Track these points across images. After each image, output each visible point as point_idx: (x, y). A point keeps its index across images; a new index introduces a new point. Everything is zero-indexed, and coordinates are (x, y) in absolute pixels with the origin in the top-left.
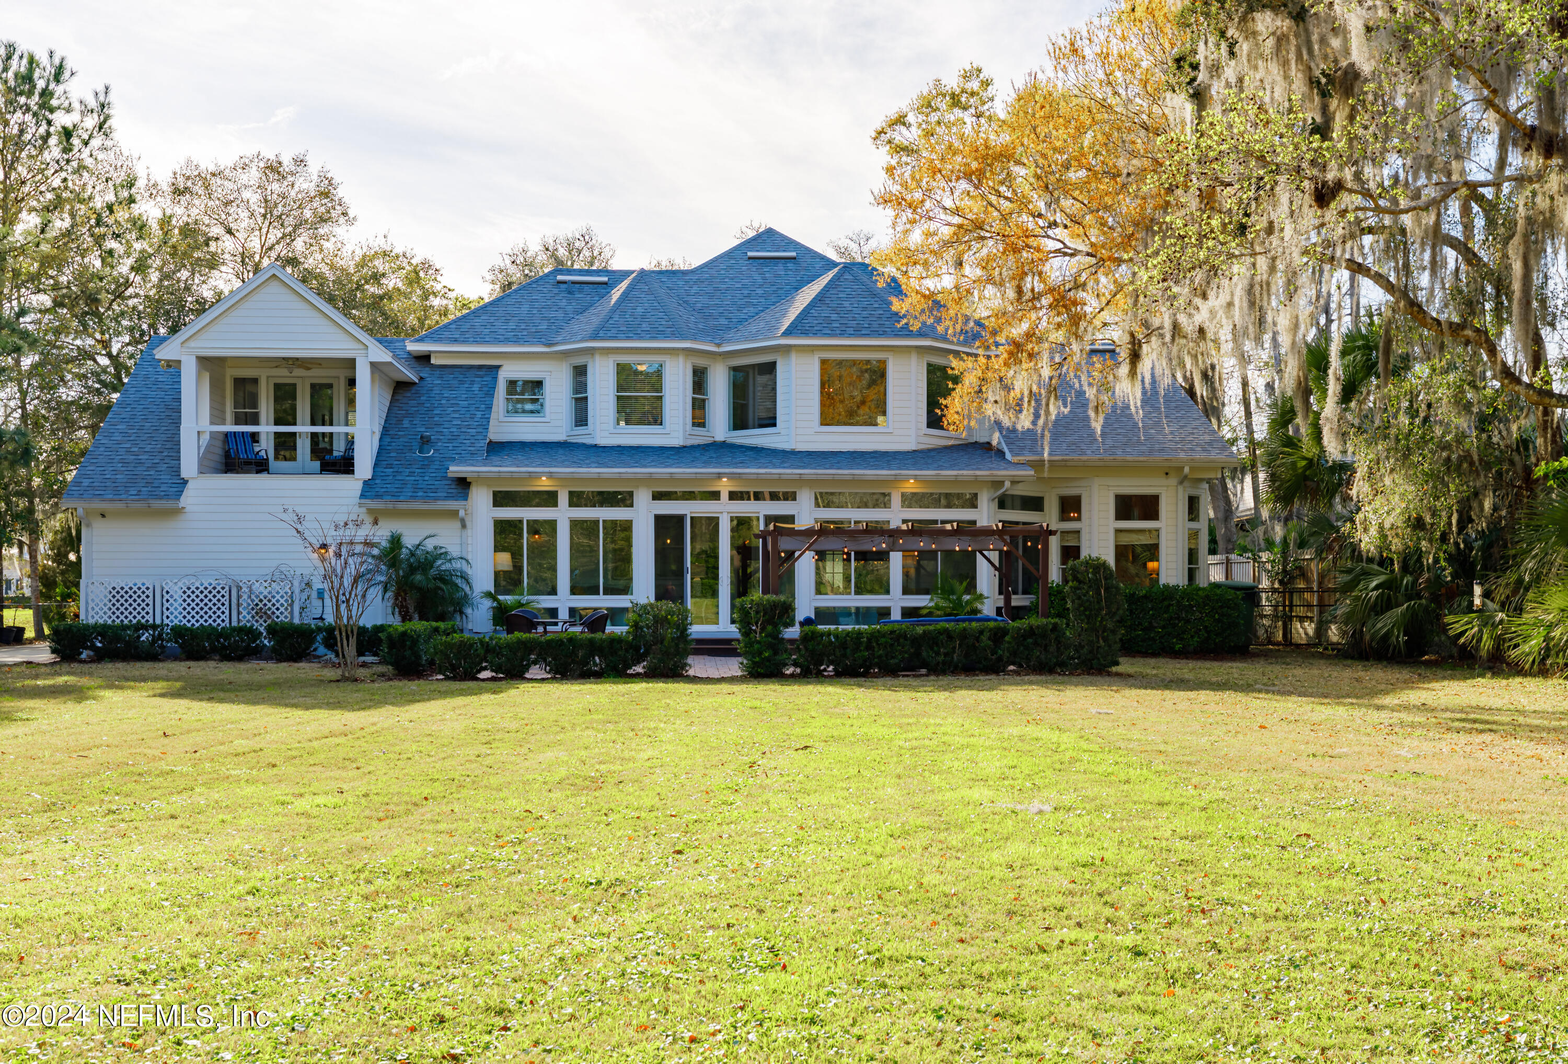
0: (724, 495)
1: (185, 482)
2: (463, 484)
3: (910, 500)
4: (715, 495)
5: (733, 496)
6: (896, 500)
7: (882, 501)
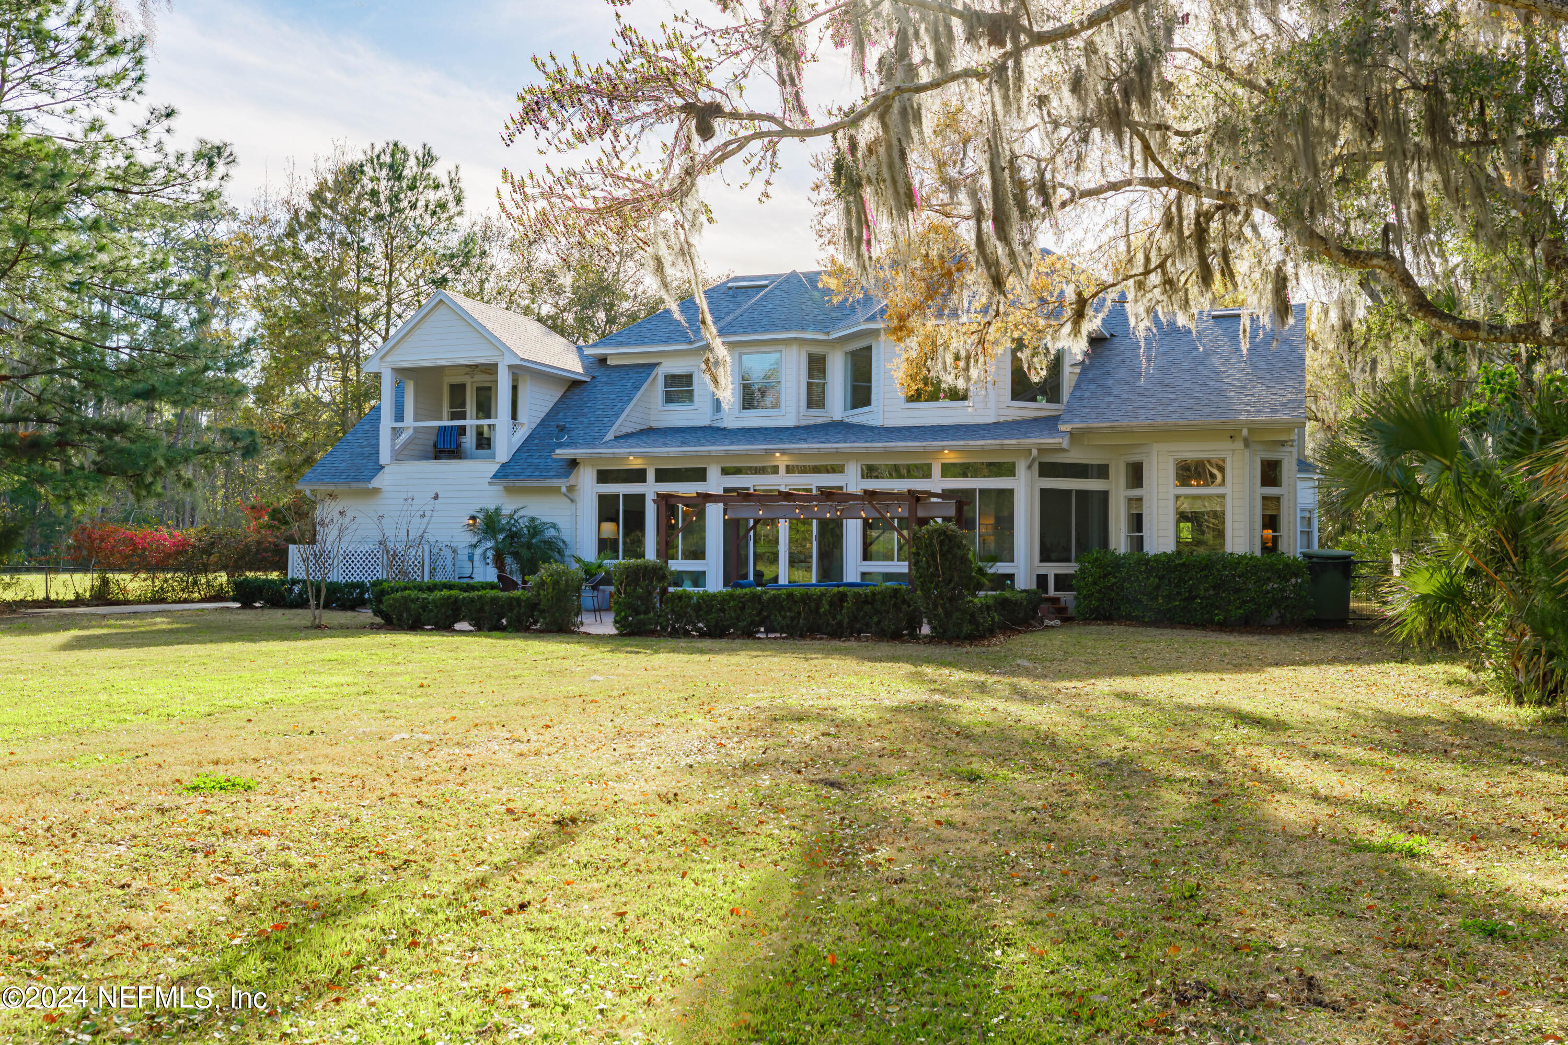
0: (782, 469)
1: (382, 467)
2: (573, 464)
3: (948, 470)
4: (775, 470)
5: (789, 470)
6: (937, 470)
7: (926, 472)
